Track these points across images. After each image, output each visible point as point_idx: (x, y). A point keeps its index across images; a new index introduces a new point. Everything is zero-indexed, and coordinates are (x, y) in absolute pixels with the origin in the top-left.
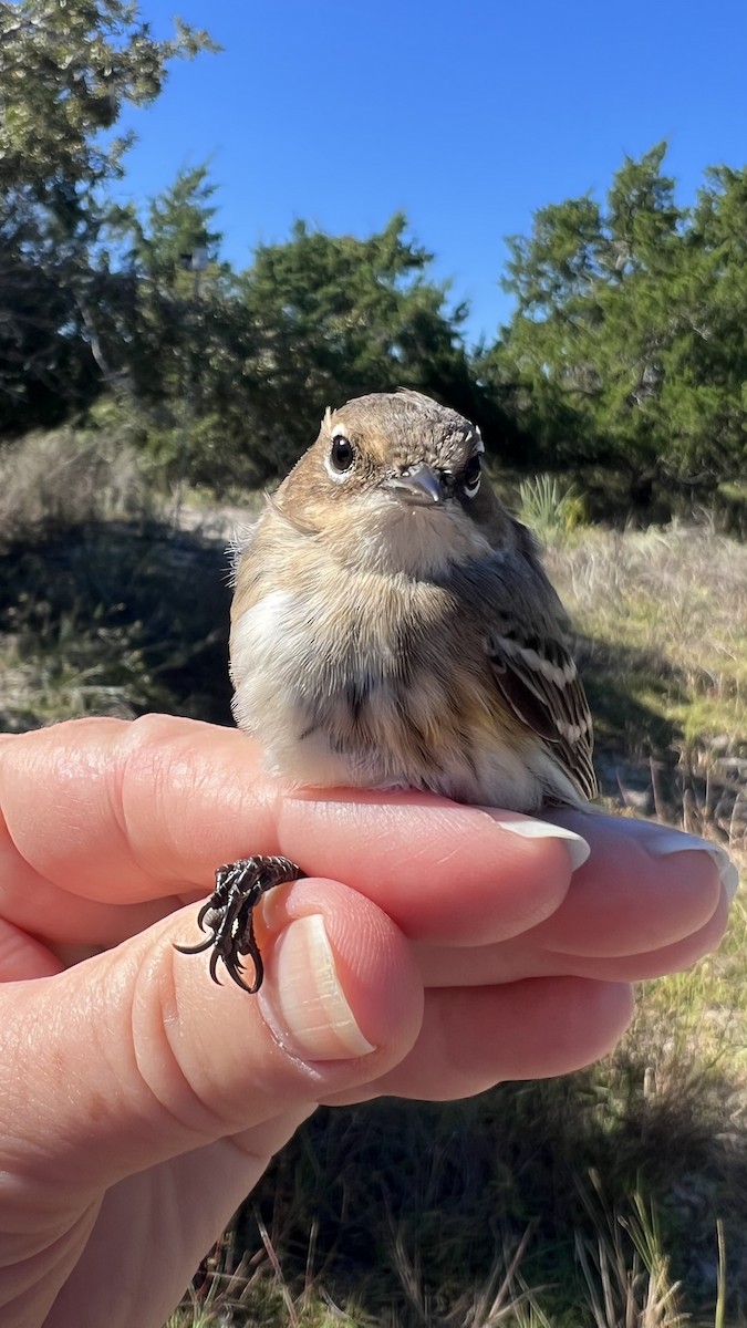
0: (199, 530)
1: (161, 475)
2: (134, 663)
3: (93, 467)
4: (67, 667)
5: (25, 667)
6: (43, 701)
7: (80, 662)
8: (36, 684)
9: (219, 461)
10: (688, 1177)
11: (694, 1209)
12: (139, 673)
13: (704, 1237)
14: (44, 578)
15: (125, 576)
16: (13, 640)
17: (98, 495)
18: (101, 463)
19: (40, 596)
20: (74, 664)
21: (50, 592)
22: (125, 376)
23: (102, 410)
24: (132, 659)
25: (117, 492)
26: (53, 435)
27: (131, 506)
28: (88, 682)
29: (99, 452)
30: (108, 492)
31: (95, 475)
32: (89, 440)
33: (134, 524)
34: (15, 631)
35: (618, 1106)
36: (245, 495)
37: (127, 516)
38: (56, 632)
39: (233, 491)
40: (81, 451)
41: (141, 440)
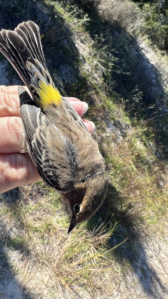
0: (142, 49)
1: (145, 30)
2: (110, 66)
3: (134, 16)
4: (98, 56)
5: (91, 49)
6: (89, 58)
7: (101, 57)
8: (90, 54)
9: (158, 37)
10: (124, 227)
11: (120, 231)
12: (110, 68)
13: (119, 236)
14: (107, 34)
15: (122, 47)
16: (93, 42)
17: (130, 24)
18: (136, 18)
19: (104, 37)
20: (100, 56)
21: (107, 37)
22: (162, 3)
23: (147, 5)
24: (111, 64)
25: (134, 27)
26: (133, 3)
27: (134, 32)
28: (99, 62)
29: (138, 15)
30: (132, 25)
31: (133, 19)
32: (138, 10)
33: (131, 37)
34: (94, 40)
35: (124, 208)
36: (157, 49)
37: (131, 34)
38: (101, 47)
39: (155, 46)
40: (135, 11)
41: (148, 19)
